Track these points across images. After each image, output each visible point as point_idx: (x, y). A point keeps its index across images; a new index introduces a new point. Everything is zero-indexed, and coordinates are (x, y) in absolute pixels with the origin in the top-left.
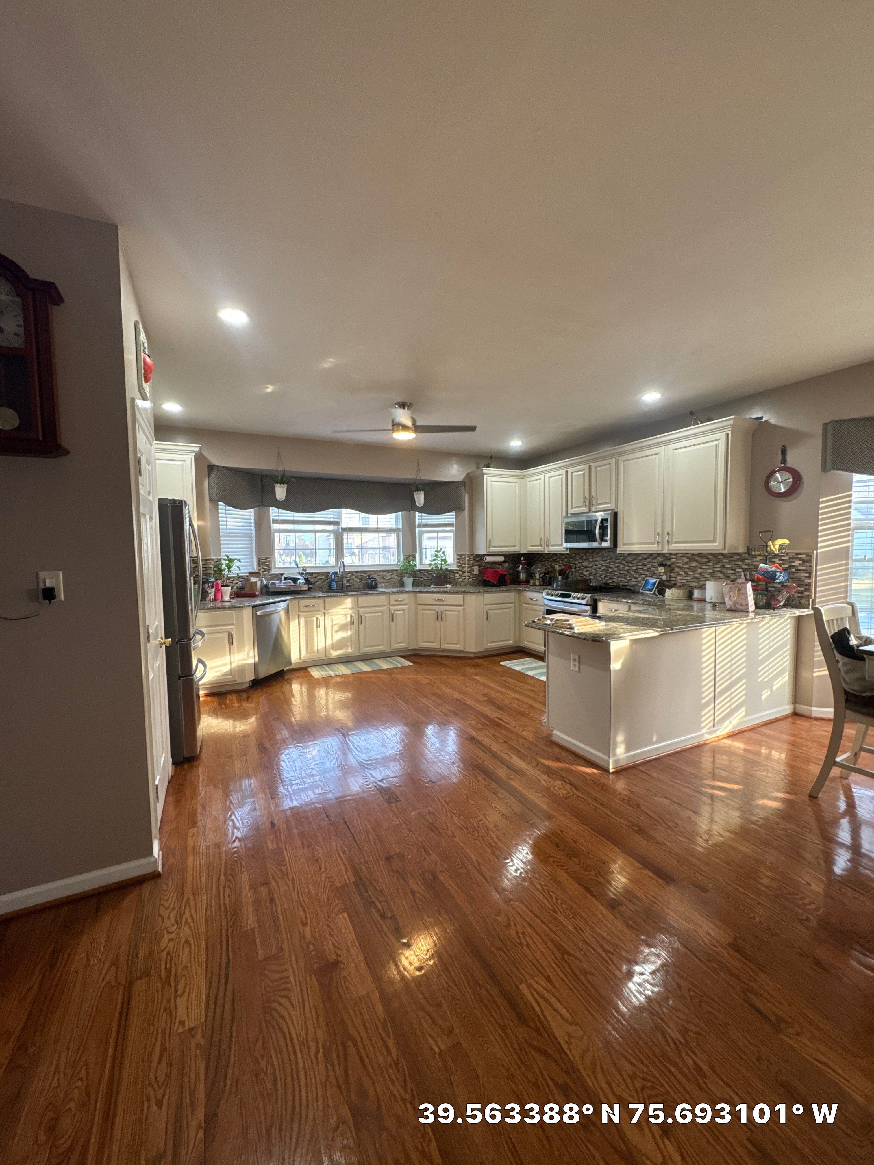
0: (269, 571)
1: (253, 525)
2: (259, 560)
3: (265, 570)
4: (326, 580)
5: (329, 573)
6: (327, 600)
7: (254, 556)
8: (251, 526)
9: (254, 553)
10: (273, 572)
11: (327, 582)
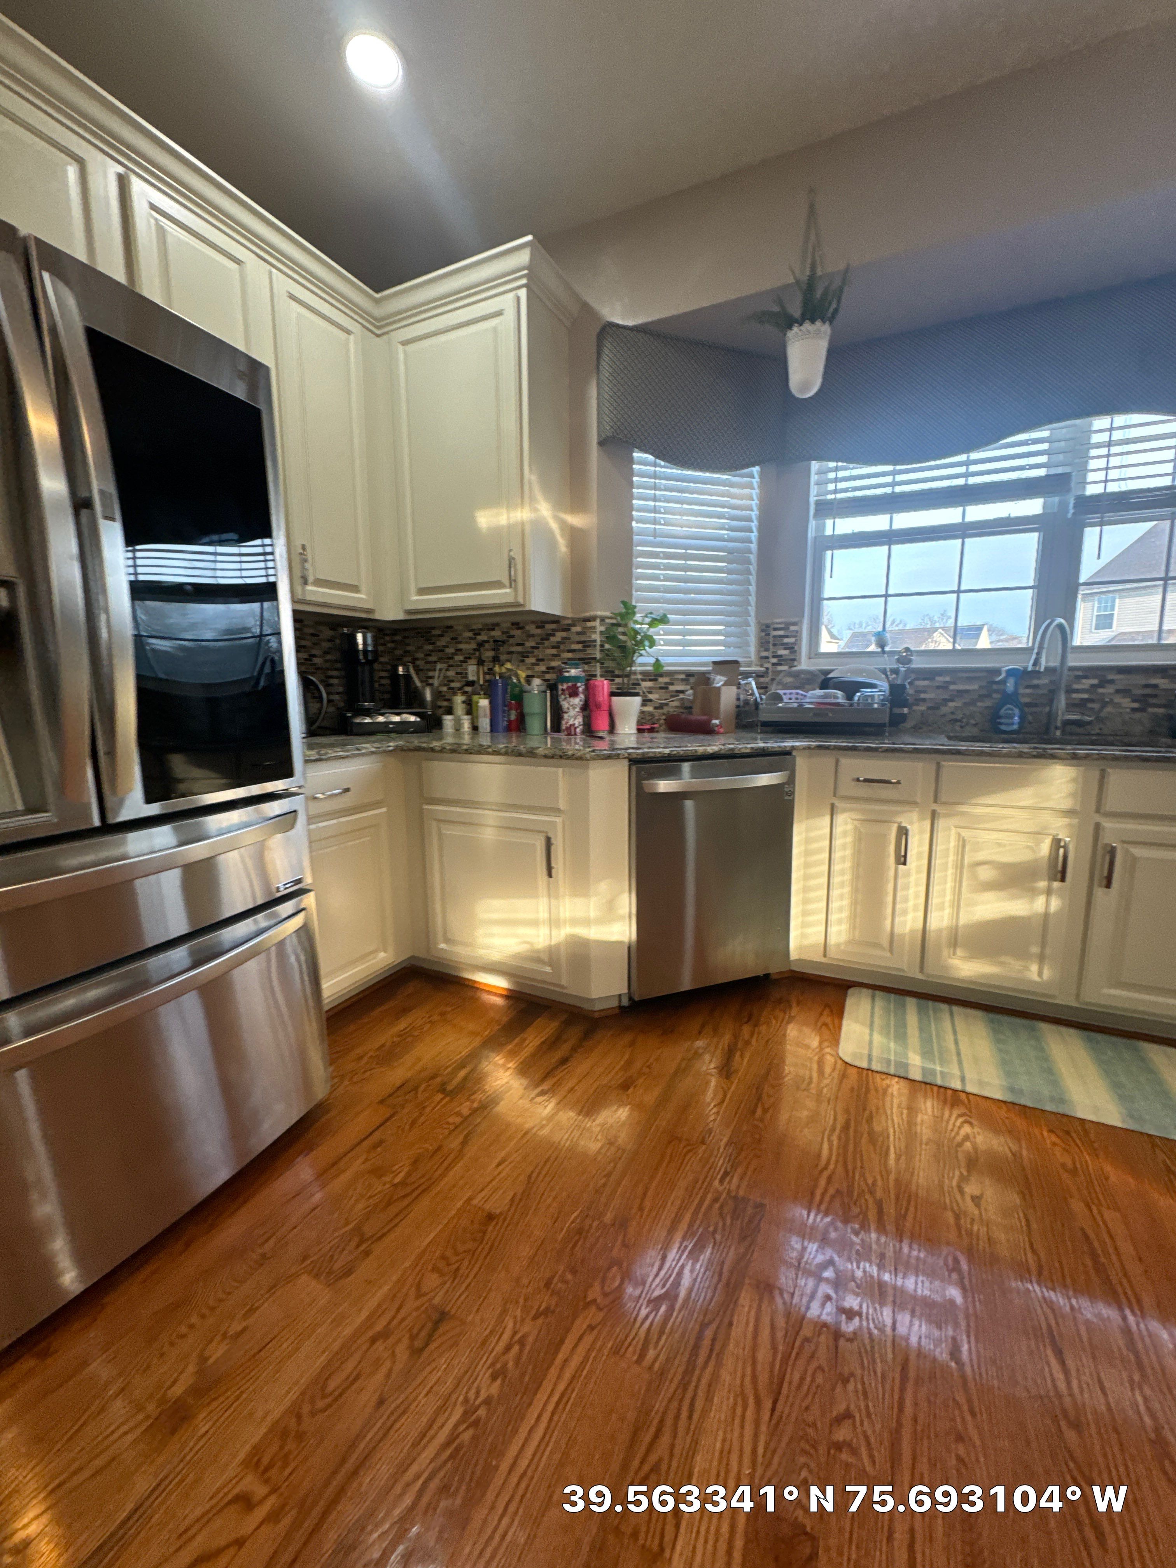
0: (792, 661)
1: (754, 525)
2: (765, 629)
3: (781, 660)
4: (982, 697)
5: (997, 671)
6: (950, 765)
7: (752, 620)
8: (750, 530)
9: (752, 610)
10: (804, 664)
11: (988, 703)
